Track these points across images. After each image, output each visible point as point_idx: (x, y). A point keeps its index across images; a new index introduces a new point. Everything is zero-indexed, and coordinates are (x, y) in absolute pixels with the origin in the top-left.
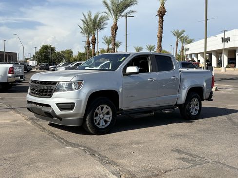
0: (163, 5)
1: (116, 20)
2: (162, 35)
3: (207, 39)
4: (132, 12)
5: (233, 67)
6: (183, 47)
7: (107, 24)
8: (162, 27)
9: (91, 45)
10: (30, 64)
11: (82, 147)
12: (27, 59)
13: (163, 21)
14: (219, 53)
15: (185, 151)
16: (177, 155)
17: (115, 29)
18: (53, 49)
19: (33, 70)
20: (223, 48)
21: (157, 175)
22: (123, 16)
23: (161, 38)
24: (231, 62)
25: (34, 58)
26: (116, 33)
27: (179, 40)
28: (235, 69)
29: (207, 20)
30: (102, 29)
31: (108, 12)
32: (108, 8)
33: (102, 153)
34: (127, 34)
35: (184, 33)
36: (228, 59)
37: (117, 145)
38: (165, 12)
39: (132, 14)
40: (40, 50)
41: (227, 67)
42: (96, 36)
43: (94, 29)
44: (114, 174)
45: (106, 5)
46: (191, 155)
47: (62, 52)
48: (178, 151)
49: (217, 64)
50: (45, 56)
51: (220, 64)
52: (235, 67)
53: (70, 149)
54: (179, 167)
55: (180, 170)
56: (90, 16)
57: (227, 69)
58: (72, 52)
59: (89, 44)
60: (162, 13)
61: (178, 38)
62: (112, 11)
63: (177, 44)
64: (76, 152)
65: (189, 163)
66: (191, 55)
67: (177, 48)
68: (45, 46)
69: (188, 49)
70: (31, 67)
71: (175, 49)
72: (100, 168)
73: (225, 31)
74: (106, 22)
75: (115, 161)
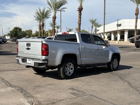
0: (81, 5)
1: (55, 13)
2: (80, 22)
3: (105, 26)
4: (65, 8)
5: (123, 41)
6: (96, 29)
7: (50, 15)
8: (80, 18)
9: (42, 27)
10: (6, 38)
11: (17, 87)
12: (5, 35)
13: (81, 14)
14: (115, 33)
15: (76, 89)
16: (71, 91)
17: (55, 18)
18: (20, 29)
19: (8, 42)
20: (117, 30)
21: (54, 103)
22: (59, 11)
23: (80, 24)
24: (122, 37)
25: (8, 35)
26: (55, 21)
27: (93, 25)
28: (124, 42)
29: (105, 14)
30: (47, 18)
31: (51, 8)
32: (51, 6)
33: (28, 91)
34: (61, 21)
35: (96, 21)
36: (120, 36)
37: (39, 86)
38: (82, 9)
39: (64, 10)
40: (13, 30)
41: (120, 41)
42: (44, 22)
43: (43, 18)
44: (29, 102)
45: (49, 4)
46: (78, 91)
47: (26, 31)
48: (73, 89)
49: (114, 39)
50: (15, 33)
51: (116, 39)
52: (124, 40)
53: (10, 88)
54: (68, 98)
55: (69, 100)
56: (40, 11)
57: (120, 42)
58: (32, 31)
59: (41, 27)
60: (80, 10)
61: (93, 24)
62: (53, 8)
63: (92, 28)
64: (12, 90)
65: (75, 96)
66: (100, 34)
67: (92, 30)
68: (16, 27)
69: (98, 30)
70: (7, 40)
71: (91, 30)
72: (22, 100)
73: (118, 20)
74: (50, 14)
75: (33, 95)
